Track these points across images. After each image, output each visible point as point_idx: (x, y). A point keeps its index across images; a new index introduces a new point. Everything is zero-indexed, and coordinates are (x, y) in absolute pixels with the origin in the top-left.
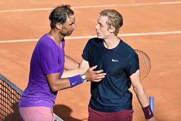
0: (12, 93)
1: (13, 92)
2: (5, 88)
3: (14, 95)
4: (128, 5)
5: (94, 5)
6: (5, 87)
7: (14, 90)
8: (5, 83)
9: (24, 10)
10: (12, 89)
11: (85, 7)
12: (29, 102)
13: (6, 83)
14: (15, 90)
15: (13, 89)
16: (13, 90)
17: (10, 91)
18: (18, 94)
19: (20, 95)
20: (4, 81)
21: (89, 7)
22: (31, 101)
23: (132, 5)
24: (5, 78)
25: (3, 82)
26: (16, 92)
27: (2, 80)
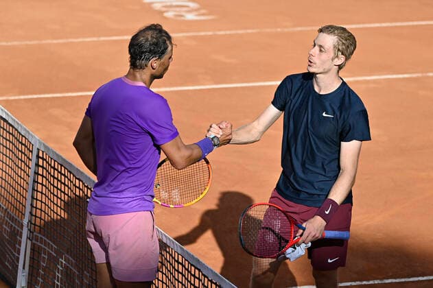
0: (76, 187)
1: (77, 185)
2: (63, 177)
3: (80, 189)
4: (279, 30)
5: (220, 30)
6: (64, 175)
7: (80, 180)
8: (63, 168)
9: (95, 39)
10: (76, 178)
11: (202, 34)
12: (113, 205)
13: (65, 168)
14: (82, 181)
15: (78, 179)
16: (77, 181)
17: (72, 182)
18: (87, 187)
19: (90, 189)
20: (61, 166)
21: (210, 33)
22: (118, 204)
23: (286, 30)
24: (64, 160)
25: (59, 166)
26: (83, 184)
27: (58, 163)
